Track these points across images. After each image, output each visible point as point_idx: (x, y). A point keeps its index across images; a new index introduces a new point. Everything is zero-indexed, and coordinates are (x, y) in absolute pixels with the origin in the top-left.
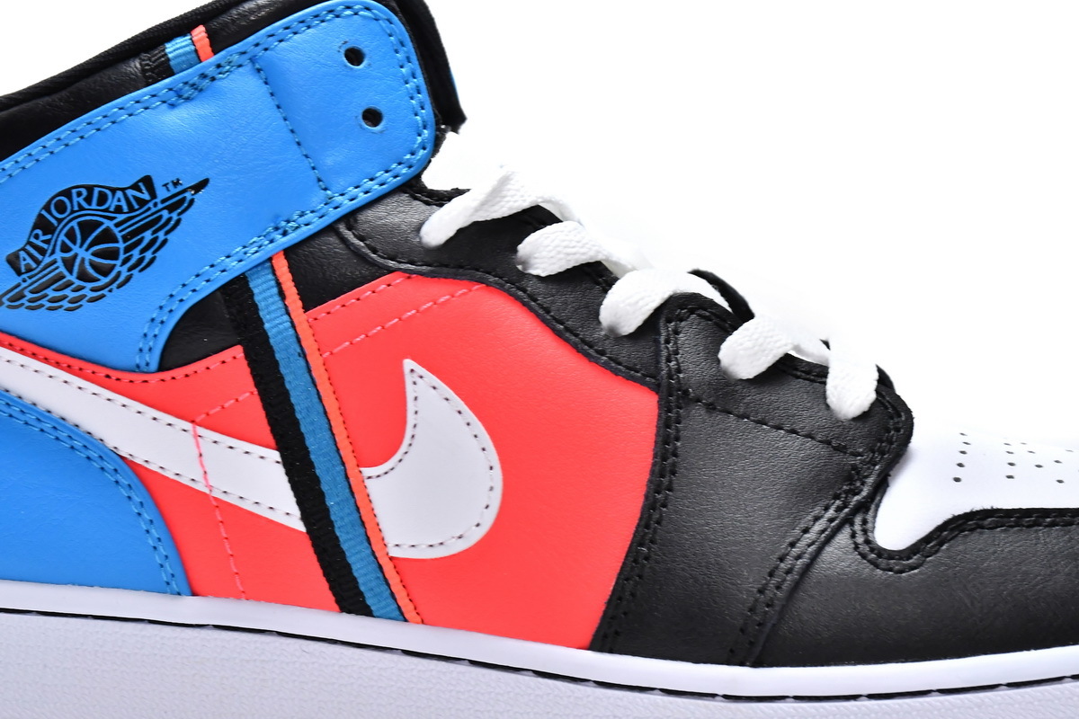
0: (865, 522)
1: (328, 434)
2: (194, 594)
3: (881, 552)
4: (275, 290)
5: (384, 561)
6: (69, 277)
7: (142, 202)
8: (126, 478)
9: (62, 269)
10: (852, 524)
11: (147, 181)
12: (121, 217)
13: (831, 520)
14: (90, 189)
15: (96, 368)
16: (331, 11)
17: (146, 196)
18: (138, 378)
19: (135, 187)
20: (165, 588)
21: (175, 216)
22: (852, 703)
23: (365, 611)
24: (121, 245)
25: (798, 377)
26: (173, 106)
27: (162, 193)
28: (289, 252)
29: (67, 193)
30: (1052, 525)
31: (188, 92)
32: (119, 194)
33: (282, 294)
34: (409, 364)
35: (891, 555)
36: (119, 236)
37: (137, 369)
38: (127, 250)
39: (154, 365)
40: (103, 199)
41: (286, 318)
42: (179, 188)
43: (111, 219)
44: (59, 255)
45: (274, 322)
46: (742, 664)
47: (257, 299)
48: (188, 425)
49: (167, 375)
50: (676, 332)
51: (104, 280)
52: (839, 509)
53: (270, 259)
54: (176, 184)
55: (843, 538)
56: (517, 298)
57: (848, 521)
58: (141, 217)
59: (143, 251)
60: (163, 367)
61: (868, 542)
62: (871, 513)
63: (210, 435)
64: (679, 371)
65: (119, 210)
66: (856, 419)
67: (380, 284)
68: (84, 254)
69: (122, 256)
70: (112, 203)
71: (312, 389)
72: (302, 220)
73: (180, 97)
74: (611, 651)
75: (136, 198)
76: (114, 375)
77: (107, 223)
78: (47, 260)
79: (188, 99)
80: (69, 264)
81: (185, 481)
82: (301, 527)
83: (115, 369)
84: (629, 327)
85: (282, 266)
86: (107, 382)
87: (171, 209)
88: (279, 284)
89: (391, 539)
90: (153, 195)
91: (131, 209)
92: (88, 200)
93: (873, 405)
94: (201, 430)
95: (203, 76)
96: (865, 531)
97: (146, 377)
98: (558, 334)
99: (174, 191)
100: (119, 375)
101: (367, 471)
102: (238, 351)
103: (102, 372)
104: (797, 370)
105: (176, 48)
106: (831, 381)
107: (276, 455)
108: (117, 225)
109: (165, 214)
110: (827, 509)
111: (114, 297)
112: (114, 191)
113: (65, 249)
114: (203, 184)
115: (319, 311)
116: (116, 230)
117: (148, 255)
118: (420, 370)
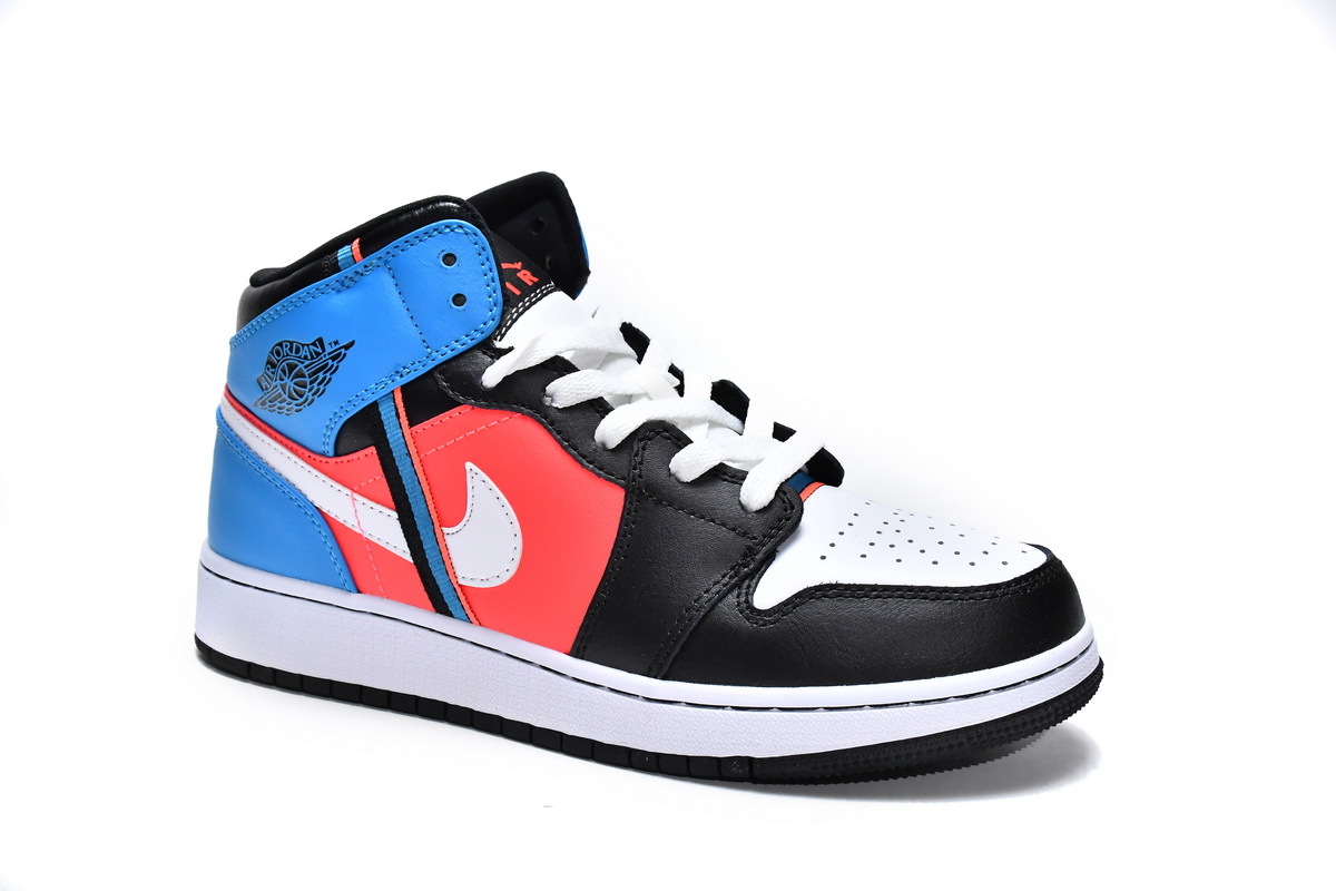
0: (749, 587)
1: (424, 506)
2: (359, 592)
3: (754, 610)
4: (394, 413)
5: (456, 586)
6: (284, 396)
7: (318, 354)
8: (318, 520)
9: (281, 391)
10: (740, 588)
11: (320, 340)
12: (307, 362)
13: (725, 585)
14: (291, 343)
15: (303, 451)
16: (436, 230)
17: (320, 350)
18: (324, 460)
19: (314, 344)
20: (341, 587)
21: (335, 363)
22: (721, 711)
23: (449, 614)
24: (308, 380)
25: (725, 480)
26: (339, 291)
27: (328, 349)
28: (404, 388)
29: (280, 344)
30: (877, 597)
31: (347, 283)
32: (306, 348)
33: (398, 415)
34: (469, 465)
35: (760, 612)
36: (306, 374)
37: (323, 454)
38: (311, 383)
39: (331, 453)
40: (298, 351)
41: (399, 430)
42: (338, 346)
43: (302, 363)
44: (279, 382)
45: (393, 435)
46: (655, 677)
47: (383, 418)
48: (349, 492)
49: (339, 459)
50: (644, 449)
51: (301, 400)
52: (731, 577)
53: (393, 392)
54: (336, 343)
55: (732, 599)
56: (542, 423)
57: (738, 585)
58: (318, 364)
59: (319, 384)
60: (337, 455)
61: (747, 601)
62: (754, 581)
63: (361, 499)
64: (640, 476)
65: (306, 358)
66: (757, 512)
67: (454, 412)
68: (290, 383)
69: (309, 387)
70: (302, 353)
71: (415, 477)
72: (413, 368)
73: (344, 286)
74: (582, 658)
75: (315, 352)
76: (313, 456)
77: (301, 366)
78: (274, 384)
79: (348, 287)
80: (283, 387)
81: (349, 526)
82: (410, 560)
83: (313, 452)
84: (613, 443)
85: (399, 396)
86: (308, 461)
87: (334, 359)
88: (396, 409)
89: (460, 573)
90: (324, 351)
91: (312, 358)
92: (291, 350)
93: (772, 502)
94: (356, 496)
95: (357, 273)
96: (747, 594)
97: (327, 460)
98: (564, 448)
99: (335, 348)
100: (316, 457)
101: (446, 530)
102: (373, 450)
103: (307, 454)
104: (725, 474)
105: (343, 253)
106: (745, 483)
107: (395, 515)
108: (306, 367)
109: (330, 361)
110: (724, 576)
111: (306, 410)
112: (303, 346)
113: (282, 380)
114: (352, 343)
115: (418, 428)
116: (305, 370)
117: (322, 387)
118: (476, 469)
